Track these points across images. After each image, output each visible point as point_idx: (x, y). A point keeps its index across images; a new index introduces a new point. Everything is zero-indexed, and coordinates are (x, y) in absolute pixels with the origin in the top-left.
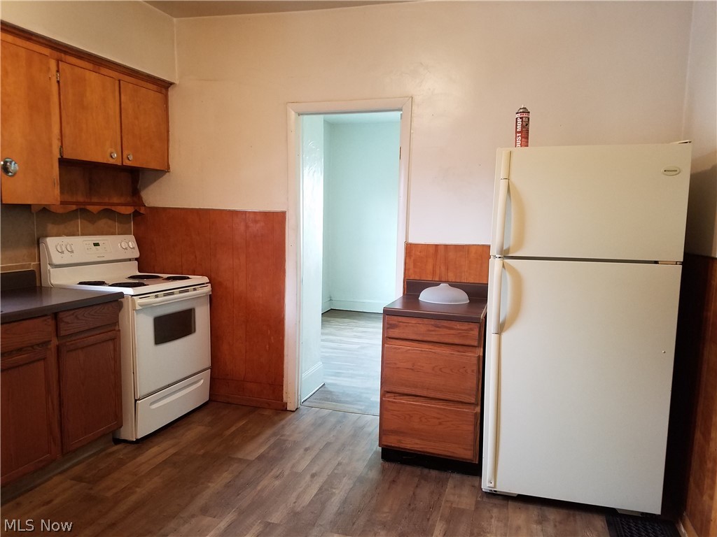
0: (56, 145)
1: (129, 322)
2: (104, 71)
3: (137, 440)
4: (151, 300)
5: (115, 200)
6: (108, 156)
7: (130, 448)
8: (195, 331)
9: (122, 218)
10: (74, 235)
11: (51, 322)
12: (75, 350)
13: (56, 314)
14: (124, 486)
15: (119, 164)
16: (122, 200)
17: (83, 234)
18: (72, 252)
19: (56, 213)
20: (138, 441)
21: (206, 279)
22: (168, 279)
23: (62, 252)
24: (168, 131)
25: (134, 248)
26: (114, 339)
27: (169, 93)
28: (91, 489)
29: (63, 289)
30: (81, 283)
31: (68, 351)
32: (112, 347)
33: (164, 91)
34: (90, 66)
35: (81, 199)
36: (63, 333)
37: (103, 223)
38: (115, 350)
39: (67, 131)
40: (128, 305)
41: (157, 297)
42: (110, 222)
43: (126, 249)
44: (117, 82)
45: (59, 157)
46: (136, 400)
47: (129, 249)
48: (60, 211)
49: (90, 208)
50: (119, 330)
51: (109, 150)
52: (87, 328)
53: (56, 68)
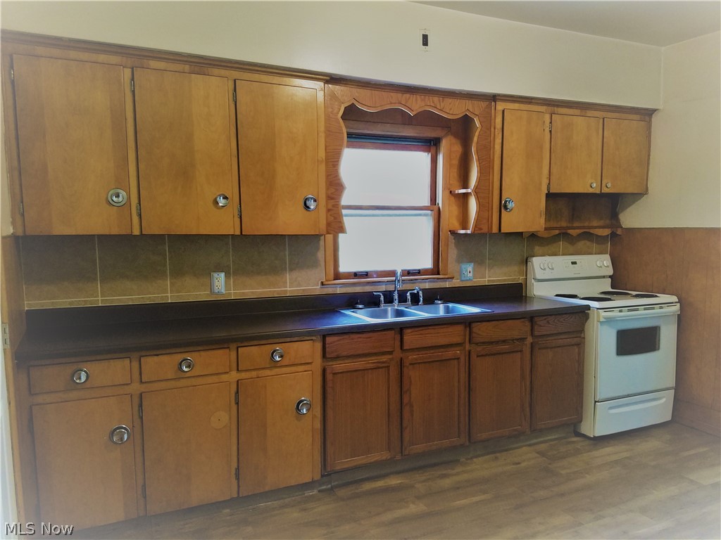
0: (545, 182)
1: (593, 331)
2: (590, 113)
3: (595, 437)
4: (616, 313)
5: (595, 223)
6: (589, 186)
7: (587, 442)
8: (659, 349)
9: (600, 240)
10: (555, 255)
11: (528, 324)
12: (547, 348)
13: (532, 317)
14: (576, 470)
15: (598, 192)
16: (601, 223)
17: (564, 254)
18: (553, 269)
19: (543, 238)
20: (596, 439)
21: (675, 299)
22: (637, 296)
23: (545, 269)
24: (649, 156)
25: (608, 266)
26: (579, 344)
27: (653, 120)
28: (550, 464)
29: (542, 299)
30: (557, 295)
31: (539, 349)
32: (577, 350)
33: (647, 118)
34: (577, 112)
35: (564, 224)
36: (536, 333)
37: (582, 244)
38: (579, 354)
39: (554, 170)
40: (593, 316)
41: (621, 311)
42: (588, 243)
43: (601, 267)
44: (601, 121)
45: (547, 192)
46: (595, 402)
47: (603, 266)
48: (546, 235)
49: (570, 231)
50: (584, 338)
51: (590, 182)
52: (555, 332)
53: (549, 121)
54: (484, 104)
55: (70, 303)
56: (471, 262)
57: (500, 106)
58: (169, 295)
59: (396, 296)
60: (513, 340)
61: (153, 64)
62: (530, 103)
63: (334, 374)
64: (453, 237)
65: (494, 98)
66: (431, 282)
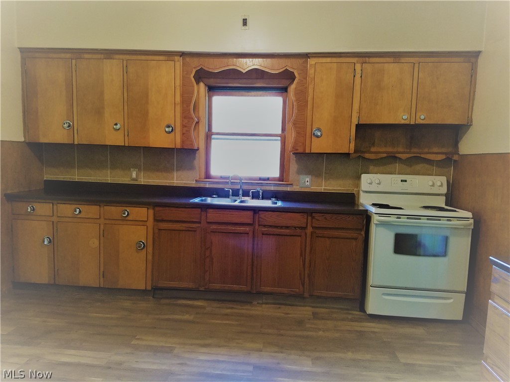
0: (355, 116)
1: (372, 231)
2: (403, 60)
6: (401, 119)
8: (446, 256)
12: (325, 237)
21: (469, 215)
23: (371, 184)
25: (441, 186)
31: (317, 237)
33: (472, 60)
34: (391, 60)
40: (372, 219)
41: (398, 218)
43: (432, 186)
45: (357, 123)
46: (370, 286)
47: (436, 186)
48: (373, 157)
53: (360, 69)
54: (300, 61)
55: (64, 178)
56: (309, 174)
57: (312, 61)
58: (109, 179)
59: (241, 192)
60: (295, 227)
61: (87, 56)
62: (340, 57)
63: (159, 229)
64: (294, 156)
65: (307, 56)
66: (275, 186)
